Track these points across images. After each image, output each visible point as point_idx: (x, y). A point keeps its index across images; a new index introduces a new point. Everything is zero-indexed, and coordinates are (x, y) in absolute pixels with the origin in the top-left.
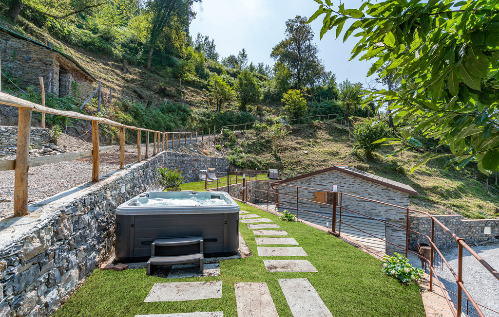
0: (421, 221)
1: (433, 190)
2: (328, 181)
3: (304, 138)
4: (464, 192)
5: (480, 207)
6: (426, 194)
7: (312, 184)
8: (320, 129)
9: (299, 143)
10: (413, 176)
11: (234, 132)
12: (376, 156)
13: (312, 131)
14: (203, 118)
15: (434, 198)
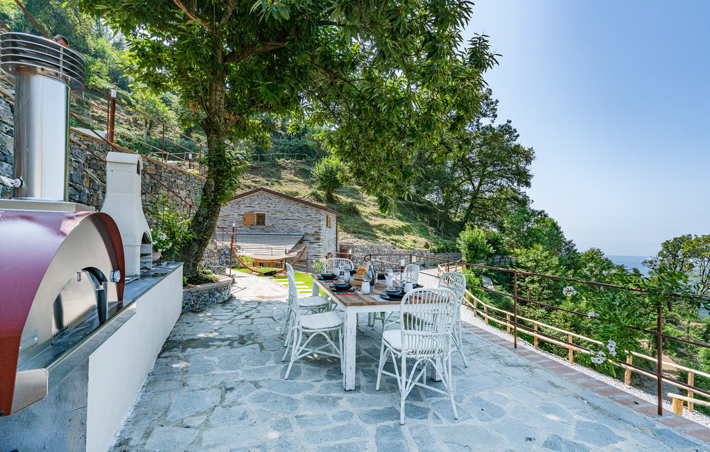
0: (356, 249)
1: (379, 227)
2: (256, 203)
3: (263, 176)
4: (406, 231)
5: (415, 241)
6: (372, 231)
7: (242, 206)
8: (285, 168)
9: (255, 182)
10: (367, 217)
11: (168, 162)
12: (337, 197)
13: (274, 170)
14: (120, 140)
15: (379, 234)
